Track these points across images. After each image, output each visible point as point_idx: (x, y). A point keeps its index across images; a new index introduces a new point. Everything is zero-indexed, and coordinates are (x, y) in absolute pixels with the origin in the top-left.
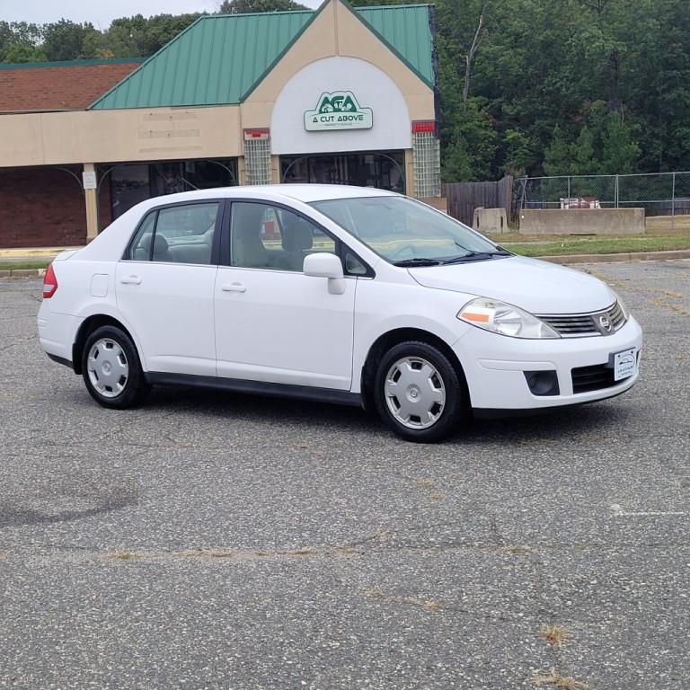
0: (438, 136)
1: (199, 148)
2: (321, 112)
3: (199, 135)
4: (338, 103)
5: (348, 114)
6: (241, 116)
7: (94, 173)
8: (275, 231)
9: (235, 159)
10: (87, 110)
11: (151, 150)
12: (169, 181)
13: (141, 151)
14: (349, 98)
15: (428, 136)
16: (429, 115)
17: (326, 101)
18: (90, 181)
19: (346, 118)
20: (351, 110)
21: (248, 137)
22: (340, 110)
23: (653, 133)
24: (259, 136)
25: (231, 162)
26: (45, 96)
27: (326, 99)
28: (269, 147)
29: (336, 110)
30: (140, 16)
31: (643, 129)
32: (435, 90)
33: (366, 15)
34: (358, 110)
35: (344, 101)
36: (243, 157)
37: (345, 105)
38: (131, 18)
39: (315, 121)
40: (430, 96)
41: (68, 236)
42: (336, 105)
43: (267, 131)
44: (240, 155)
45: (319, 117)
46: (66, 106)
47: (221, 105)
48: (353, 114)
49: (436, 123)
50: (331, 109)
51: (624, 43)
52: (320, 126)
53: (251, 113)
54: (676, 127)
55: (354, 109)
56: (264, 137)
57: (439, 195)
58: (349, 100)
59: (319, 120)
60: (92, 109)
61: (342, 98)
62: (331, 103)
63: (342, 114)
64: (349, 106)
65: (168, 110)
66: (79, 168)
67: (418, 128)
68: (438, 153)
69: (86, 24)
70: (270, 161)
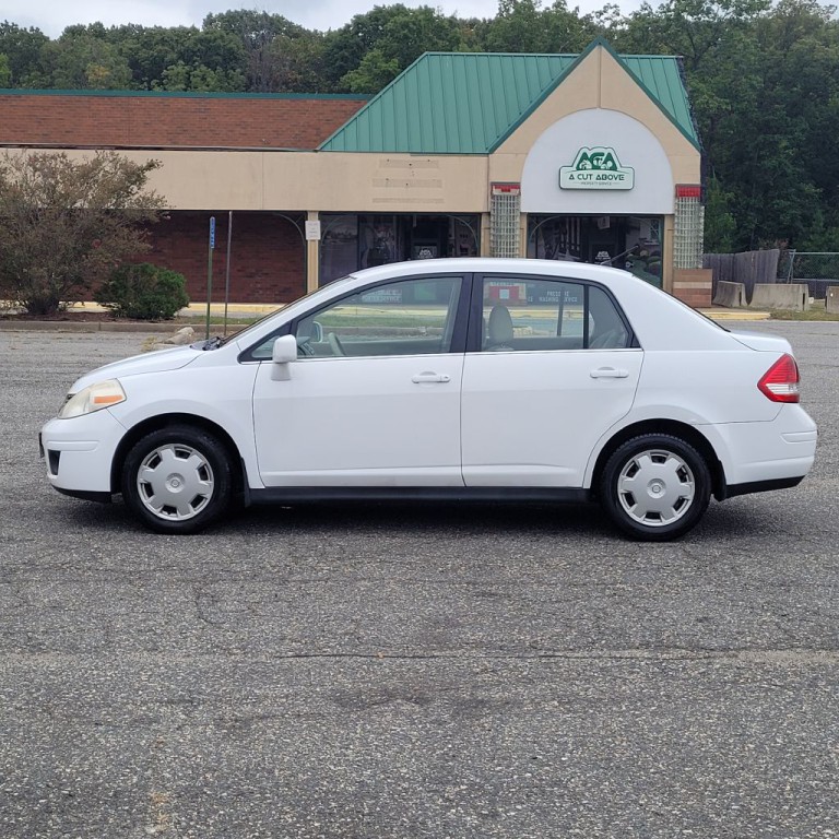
0: (702, 201)
1: (441, 201)
2: (578, 169)
3: (440, 187)
4: (598, 160)
5: (608, 173)
6: (488, 167)
7: (319, 222)
8: (520, 297)
9: (479, 215)
10: (316, 151)
11: (385, 200)
12: (380, 235)
13: (375, 200)
14: (609, 155)
15: (692, 202)
16: (694, 177)
17: (585, 156)
18: (313, 230)
19: (606, 177)
20: (611, 169)
21: (496, 192)
22: (598, 168)
23: (748, 204)
24: (509, 191)
25: (475, 218)
26: (243, 131)
27: (585, 155)
28: (518, 204)
29: (595, 168)
30: (99, 25)
31: (737, 198)
32: (701, 152)
33: (633, 64)
34: (619, 168)
35: (604, 158)
36: (489, 214)
37: (605, 162)
38: (87, 26)
39: (572, 178)
40: (694, 158)
41: (261, 292)
42: (595, 162)
43: (517, 186)
44: (486, 210)
45: (575, 174)
46: (268, 144)
47: (467, 154)
48: (612, 172)
49: (702, 188)
50: (588, 165)
51: (728, 101)
52: (577, 184)
53: (501, 166)
54: (773, 198)
55: (614, 168)
56: (514, 192)
57: (700, 266)
58: (610, 157)
59: (575, 177)
60: (321, 150)
61: (602, 154)
62: (590, 159)
63: (601, 173)
64: (610, 164)
65: (408, 157)
66: (301, 216)
67: (682, 192)
68: (702, 220)
69: (32, 29)
70: (518, 220)
